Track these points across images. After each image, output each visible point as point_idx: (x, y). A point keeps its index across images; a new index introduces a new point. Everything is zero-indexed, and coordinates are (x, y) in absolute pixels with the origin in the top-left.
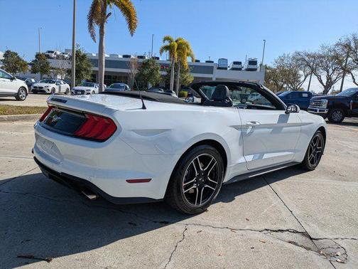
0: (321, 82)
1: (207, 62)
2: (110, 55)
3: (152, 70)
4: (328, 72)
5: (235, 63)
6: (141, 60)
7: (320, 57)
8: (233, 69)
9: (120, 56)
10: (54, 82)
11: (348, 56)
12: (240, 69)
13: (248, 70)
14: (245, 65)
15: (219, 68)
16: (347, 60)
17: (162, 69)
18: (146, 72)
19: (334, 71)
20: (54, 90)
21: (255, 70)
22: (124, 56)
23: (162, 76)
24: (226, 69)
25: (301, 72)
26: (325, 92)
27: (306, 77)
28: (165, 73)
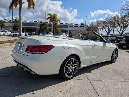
0: (106, 31)
1: (66, 24)
2: (29, 21)
3: (45, 27)
4: (108, 28)
5: (76, 24)
6: (41, 23)
7: (106, 22)
8: (75, 26)
9: (33, 22)
10: (4, 31)
11: (115, 22)
12: (78, 27)
13: (81, 27)
14: (79, 25)
15: (70, 26)
16: (115, 23)
17: (49, 26)
18: (43, 27)
19: (110, 27)
20: (4, 34)
21: (83, 27)
22: (35, 22)
23: (49, 29)
24: (73, 26)
25: (99, 28)
26: (108, 34)
27: (101, 29)
28: (50, 28)
